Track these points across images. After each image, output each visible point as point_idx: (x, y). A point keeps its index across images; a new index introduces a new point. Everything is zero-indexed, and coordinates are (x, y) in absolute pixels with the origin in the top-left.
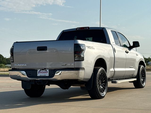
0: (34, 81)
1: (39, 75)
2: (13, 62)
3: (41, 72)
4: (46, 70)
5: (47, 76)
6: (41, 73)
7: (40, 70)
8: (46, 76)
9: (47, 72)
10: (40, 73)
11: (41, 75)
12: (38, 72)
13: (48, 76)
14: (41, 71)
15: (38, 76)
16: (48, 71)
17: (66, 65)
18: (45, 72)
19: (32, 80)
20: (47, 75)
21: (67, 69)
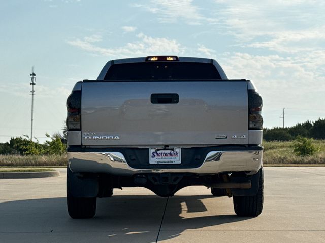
0: (144, 176)
1: (153, 161)
2: (80, 130)
3: (160, 154)
4: (172, 150)
5: (176, 163)
6: (161, 157)
7: (158, 150)
8: (174, 163)
9: (177, 155)
10: (156, 157)
11: (159, 160)
12: (151, 154)
13: (180, 162)
14: (159, 152)
15: (151, 163)
16: (178, 151)
17: (226, 138)
18: (170, 154)
19: (140, 174)
20: (178, 160)
21: (236, 147)
